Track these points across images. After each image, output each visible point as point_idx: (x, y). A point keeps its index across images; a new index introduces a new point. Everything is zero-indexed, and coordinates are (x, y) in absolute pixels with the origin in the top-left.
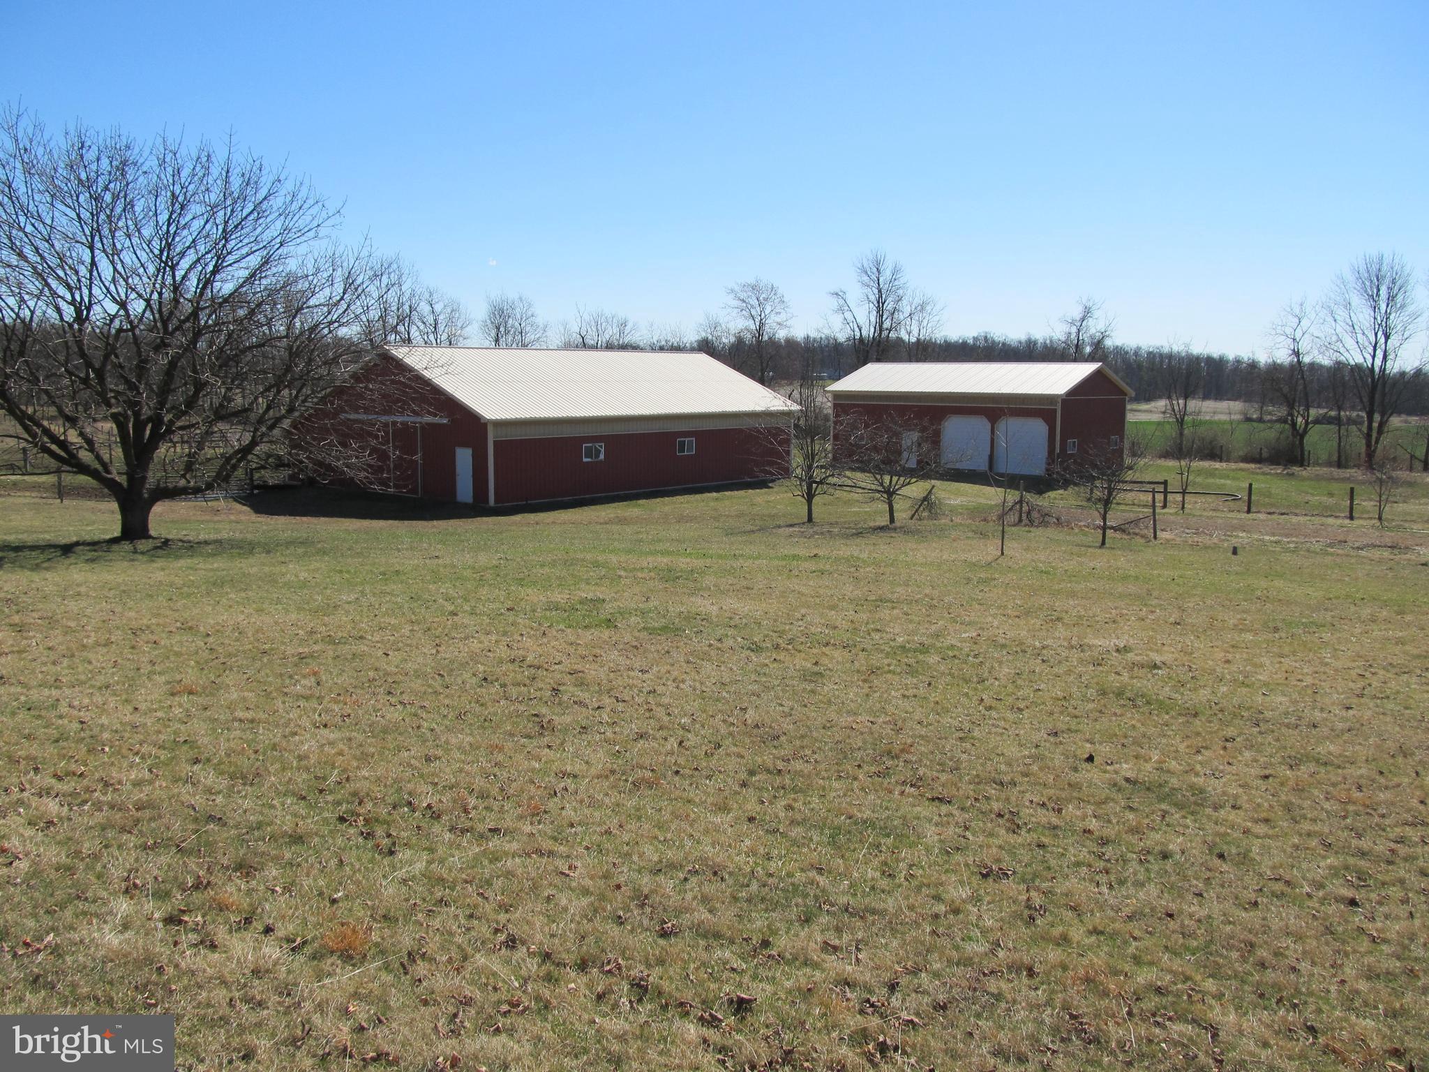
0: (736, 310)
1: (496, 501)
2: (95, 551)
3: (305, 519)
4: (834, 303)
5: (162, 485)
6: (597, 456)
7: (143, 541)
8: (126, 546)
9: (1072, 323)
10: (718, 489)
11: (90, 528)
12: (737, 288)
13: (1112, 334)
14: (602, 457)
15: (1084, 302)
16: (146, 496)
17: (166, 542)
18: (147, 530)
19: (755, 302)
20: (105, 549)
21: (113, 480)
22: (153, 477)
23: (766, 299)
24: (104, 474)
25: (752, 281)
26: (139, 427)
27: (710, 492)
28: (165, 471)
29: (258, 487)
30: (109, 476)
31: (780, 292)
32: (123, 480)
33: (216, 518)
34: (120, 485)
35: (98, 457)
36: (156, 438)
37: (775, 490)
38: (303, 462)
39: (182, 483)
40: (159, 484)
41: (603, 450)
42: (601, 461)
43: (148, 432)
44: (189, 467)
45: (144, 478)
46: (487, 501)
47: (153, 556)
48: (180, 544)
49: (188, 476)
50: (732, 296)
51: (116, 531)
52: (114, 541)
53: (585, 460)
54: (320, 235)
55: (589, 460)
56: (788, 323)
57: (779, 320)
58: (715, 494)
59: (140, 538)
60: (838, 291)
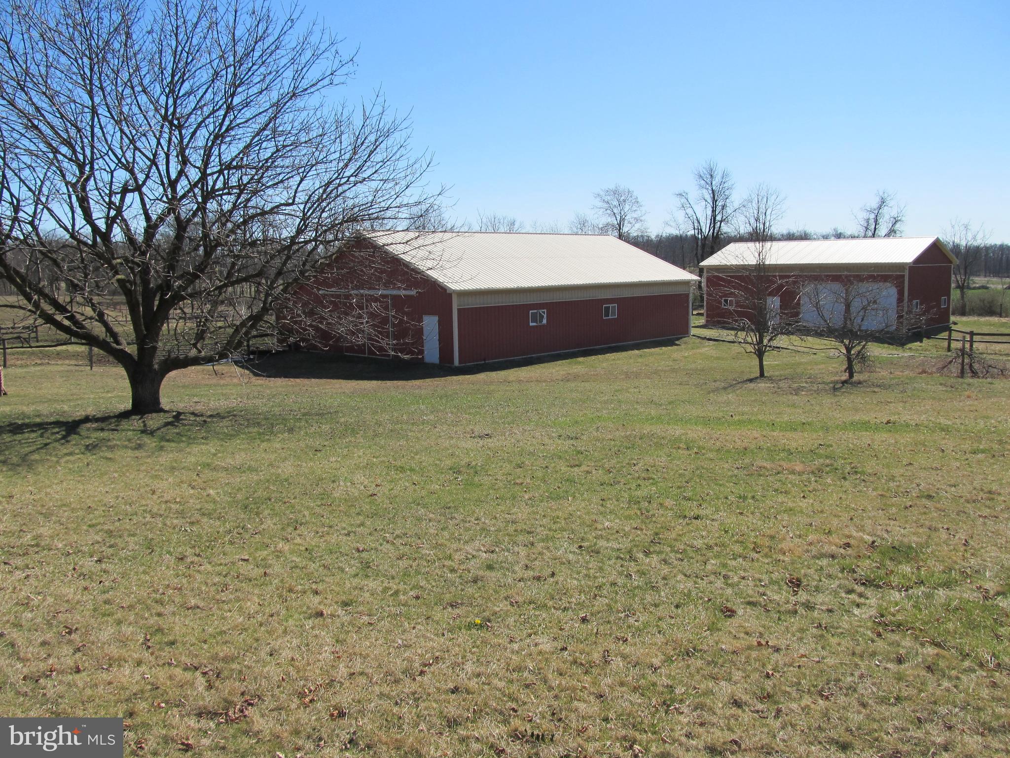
0: (602, 210)
1: (460, 362)
2: (102, 430)
3: (298, 380)
4: (678, 202)
5: (173, 355)
6: (541, 321)
7: (154, 415)
8: (136, 422)
9: (871, 211)
10: (638, 347)
11: (110, 395)
12: (602, 193)
13: (903, 219)
14: (545, 321)
15: (881, 194)
16: (156, 367)
17: (178, 416)
18: (158, 403)
19: (616, 203)
20: (112, 426)
21: (122, 351)
22: (163, 346)
23: (624, 201)
24: (114, 345)
25: (612, 187)
26: (148, 295)
27: (632, 350)
28: (177, 340)
29: (253, 353)
30: (118, 347)
31: (635, 194)
32: (132, 350)
33: (222, 382)
34: (129, 356)
35: (109, 329)
36: (166, 306)
37: (683, 346)
38: (307, 330)
39: (193, 353)
40: (169, 356)
41: (545, 316)
42: (544, 325)
43: (156, 303)
44: (200, 336)
45: (155, 349)
46: (452, 361)
47: (163, 439)
48: (192, 418)
49: (199, 346)
50: (598, 199)
51: (128, 405)
52: (125, 415)
53: (531, 324)
54: (335, 82)
55: (534, 324)
56: (642, 218)
57: (635, 216)
58: (636, 352)
59: (151, 412)
60: (682, 192)
